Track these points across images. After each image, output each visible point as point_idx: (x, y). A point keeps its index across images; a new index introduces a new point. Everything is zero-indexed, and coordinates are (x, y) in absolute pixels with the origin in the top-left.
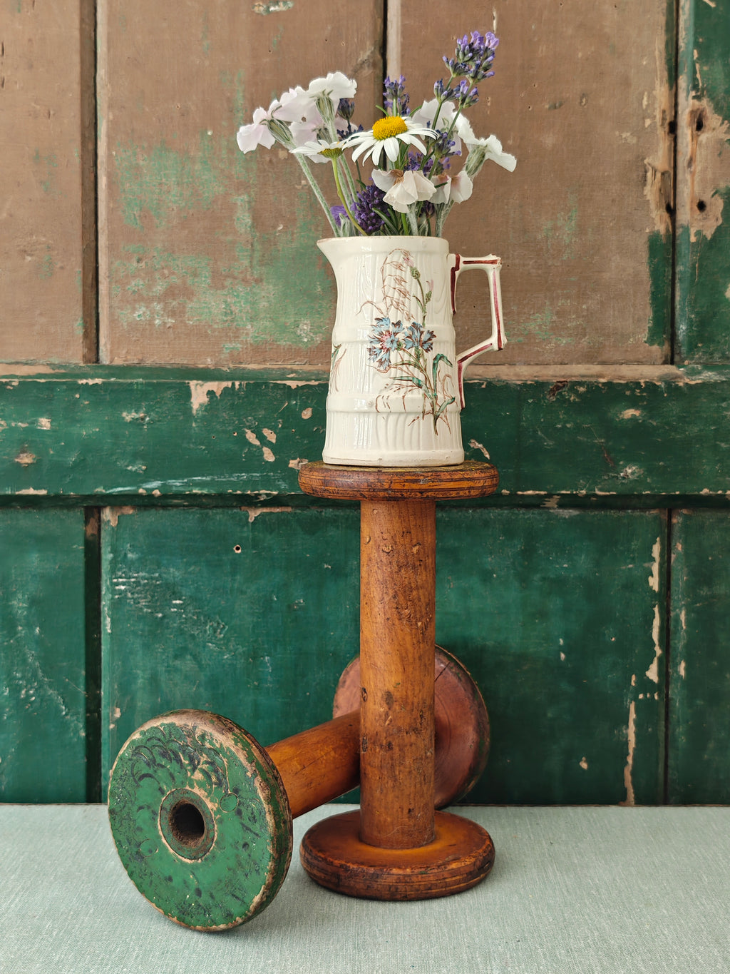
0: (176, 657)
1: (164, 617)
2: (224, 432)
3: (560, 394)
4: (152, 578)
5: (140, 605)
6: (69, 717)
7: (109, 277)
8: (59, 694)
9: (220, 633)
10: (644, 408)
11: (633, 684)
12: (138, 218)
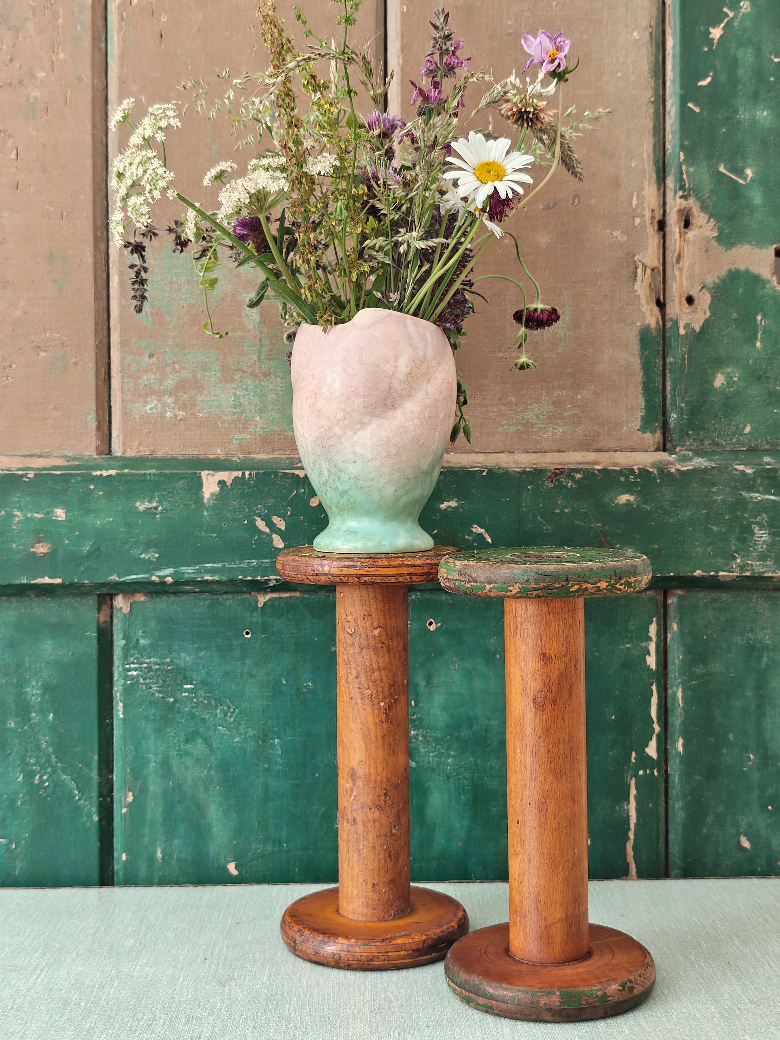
0: (187, 741)
1: (176, 701)
2: (234, 520)
3: (559, 479)
4: (164, 664)
5: (152, 690)
6: (82, 801)
7: (121, 372)
8: (72, 779)
9: (231, 717)
10: (638, 493)
11: (633, 761)
12: (149, 315)
